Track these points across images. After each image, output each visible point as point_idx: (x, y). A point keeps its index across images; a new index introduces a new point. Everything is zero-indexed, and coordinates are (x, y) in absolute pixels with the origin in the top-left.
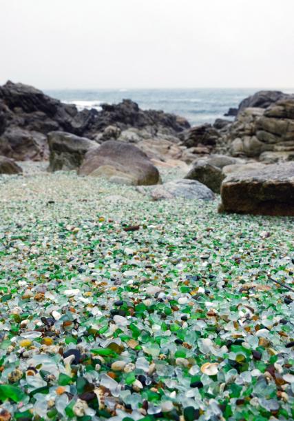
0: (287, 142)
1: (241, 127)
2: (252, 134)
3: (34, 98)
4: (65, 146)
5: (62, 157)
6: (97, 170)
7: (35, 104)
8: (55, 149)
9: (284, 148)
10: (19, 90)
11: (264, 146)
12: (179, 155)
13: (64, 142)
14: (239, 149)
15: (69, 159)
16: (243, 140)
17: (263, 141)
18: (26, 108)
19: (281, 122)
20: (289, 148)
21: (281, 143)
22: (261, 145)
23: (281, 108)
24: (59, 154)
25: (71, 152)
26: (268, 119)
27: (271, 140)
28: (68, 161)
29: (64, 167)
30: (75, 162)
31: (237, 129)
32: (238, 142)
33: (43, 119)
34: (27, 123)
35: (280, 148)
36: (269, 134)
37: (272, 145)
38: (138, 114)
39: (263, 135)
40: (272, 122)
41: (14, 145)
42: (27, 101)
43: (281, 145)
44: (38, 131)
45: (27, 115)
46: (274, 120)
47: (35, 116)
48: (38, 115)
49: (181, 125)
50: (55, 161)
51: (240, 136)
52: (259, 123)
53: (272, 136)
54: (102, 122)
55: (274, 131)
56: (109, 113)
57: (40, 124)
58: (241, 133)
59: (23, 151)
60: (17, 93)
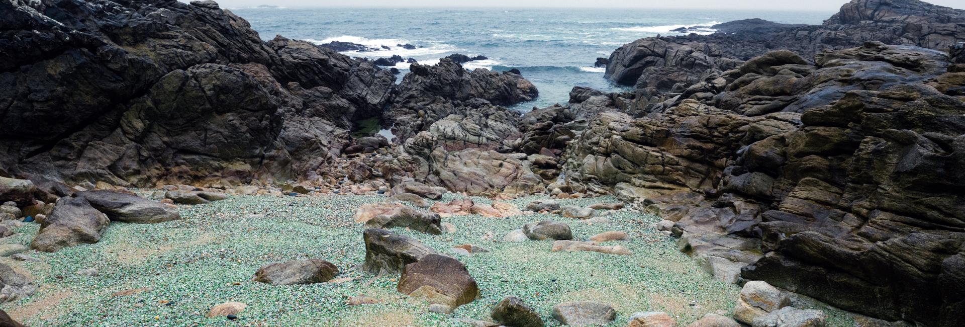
0: (646, 176)
1: (594, 139)
2: (607, 155)
3: (315, 65)
4: (382, 247)
5: (379, 258)
6: (417, 290)
7: (317, 75)
8: (372, 249)
9: (643, 183)
10: (295, 55)
11: (621, 174)
12: (514, 175)
13: (382, 243)
14: (591, 171)
15: (387, 262)
16: (596, 159)
17: (619, 168)
18: (304, 80)
19: (639, 150)
20: (648, 184)
21: (640, 175)
22: (617, 173)
23: (640, 131)
24: (377, 255)
25: (389, 254)
26: (624, 142)
27: (629, 170)
28: (385, 263)
29: (382, 270)
30: (393, 266)
31: (590, 141)
32: (589, 159)
33: (328, 97)
34: (305, 105)
35: (638, 182)
36: (626, 160)
37: (629, 175)
38: (462, 80)
39: (618, 161)
40: (628, 147)
41: (293, 149)
42: (306, 71)
43: (639, 178)
44: (322, 116)
45: (307, 92)
46: (631, 144)
47: (317, 94)
48: (321, 92)
49: (524, 92)
50: (371, 261)
51: (593, 153)
52: (614, 144)
53: (630, 164)
54: (411, 93)
55: (631, 159)
56: (420, 79)
57: (323, 105)
58: (595, 148)
59: (305, 157)
60: (291, 59)
